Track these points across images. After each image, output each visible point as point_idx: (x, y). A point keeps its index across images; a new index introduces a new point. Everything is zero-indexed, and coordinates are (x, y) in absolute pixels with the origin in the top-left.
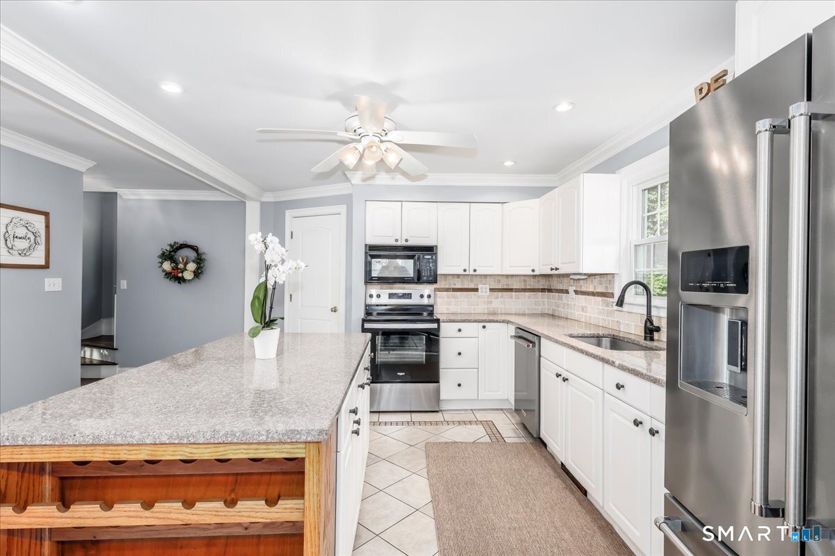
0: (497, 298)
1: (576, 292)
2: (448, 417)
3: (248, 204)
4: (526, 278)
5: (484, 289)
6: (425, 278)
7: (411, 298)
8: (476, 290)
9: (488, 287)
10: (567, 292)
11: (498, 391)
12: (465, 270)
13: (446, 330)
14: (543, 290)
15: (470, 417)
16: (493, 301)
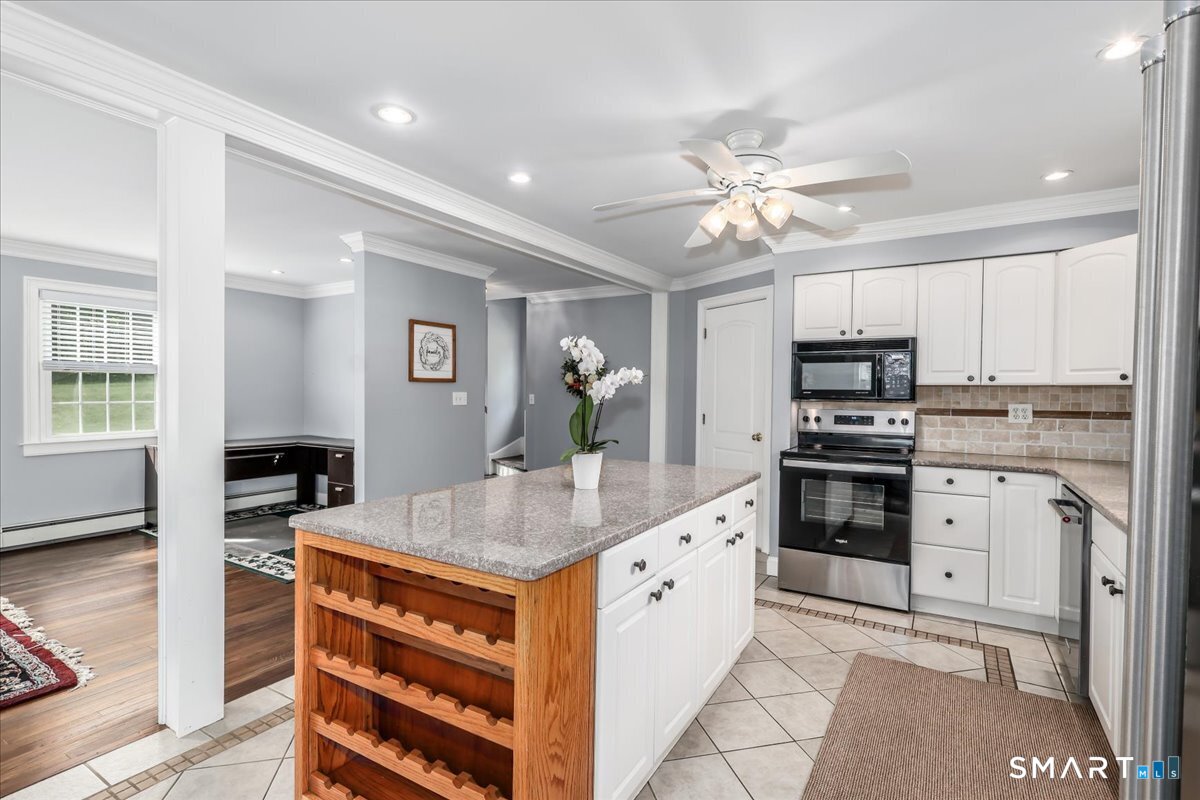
0: (1051, 428)
2: (921, 624)
3: (655, 296)
5: (1020, 411)
6: (891, 392)
7: (872, 424)
8: (1005, 413)
9: (1029, 408)
11: (1034, 599)
12: (971, 378)
13: (925, 478)
15: (968, 633)
16: (1043, 434)
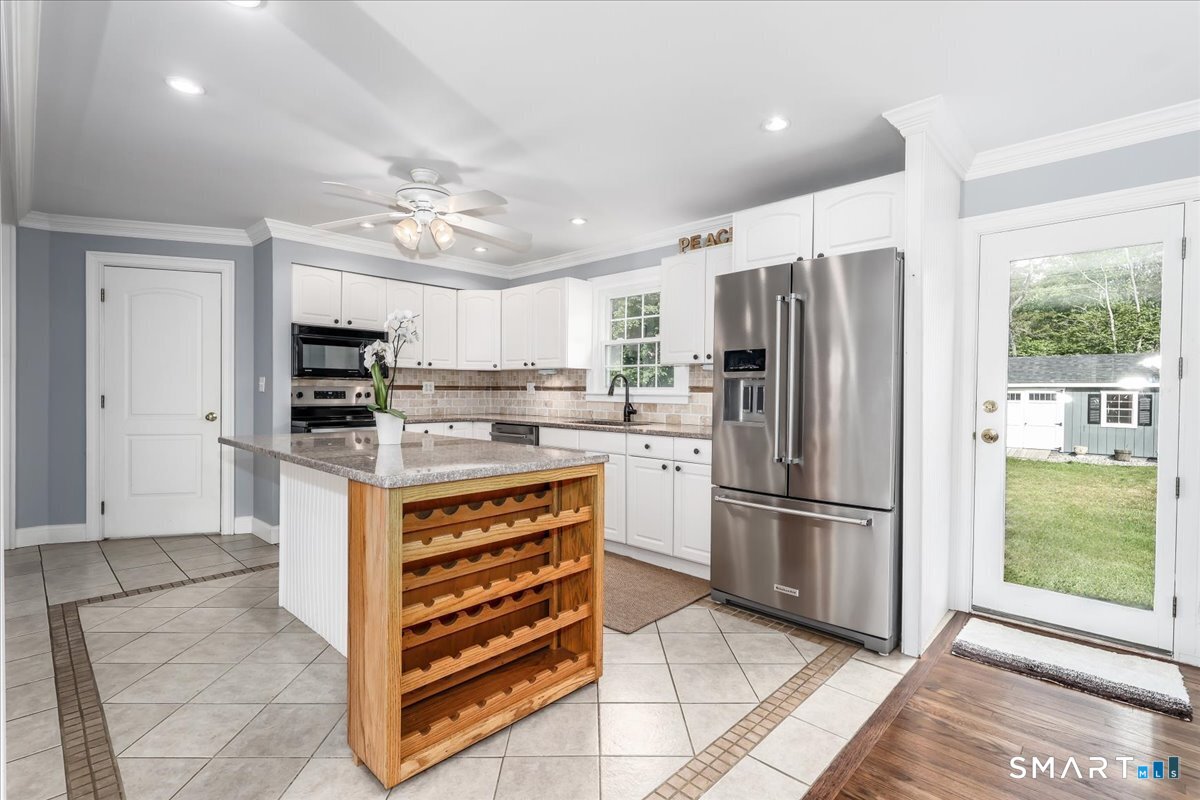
0: (442, 397)
1: (537, 388)
4: (472, 375)
5: (429, 386)
7: (345, 398)
8: (420, 388)
9: (433, 384)
10: (524, 388)
12: (419, 364)
14: (487, 388)
16: (439, 400)
